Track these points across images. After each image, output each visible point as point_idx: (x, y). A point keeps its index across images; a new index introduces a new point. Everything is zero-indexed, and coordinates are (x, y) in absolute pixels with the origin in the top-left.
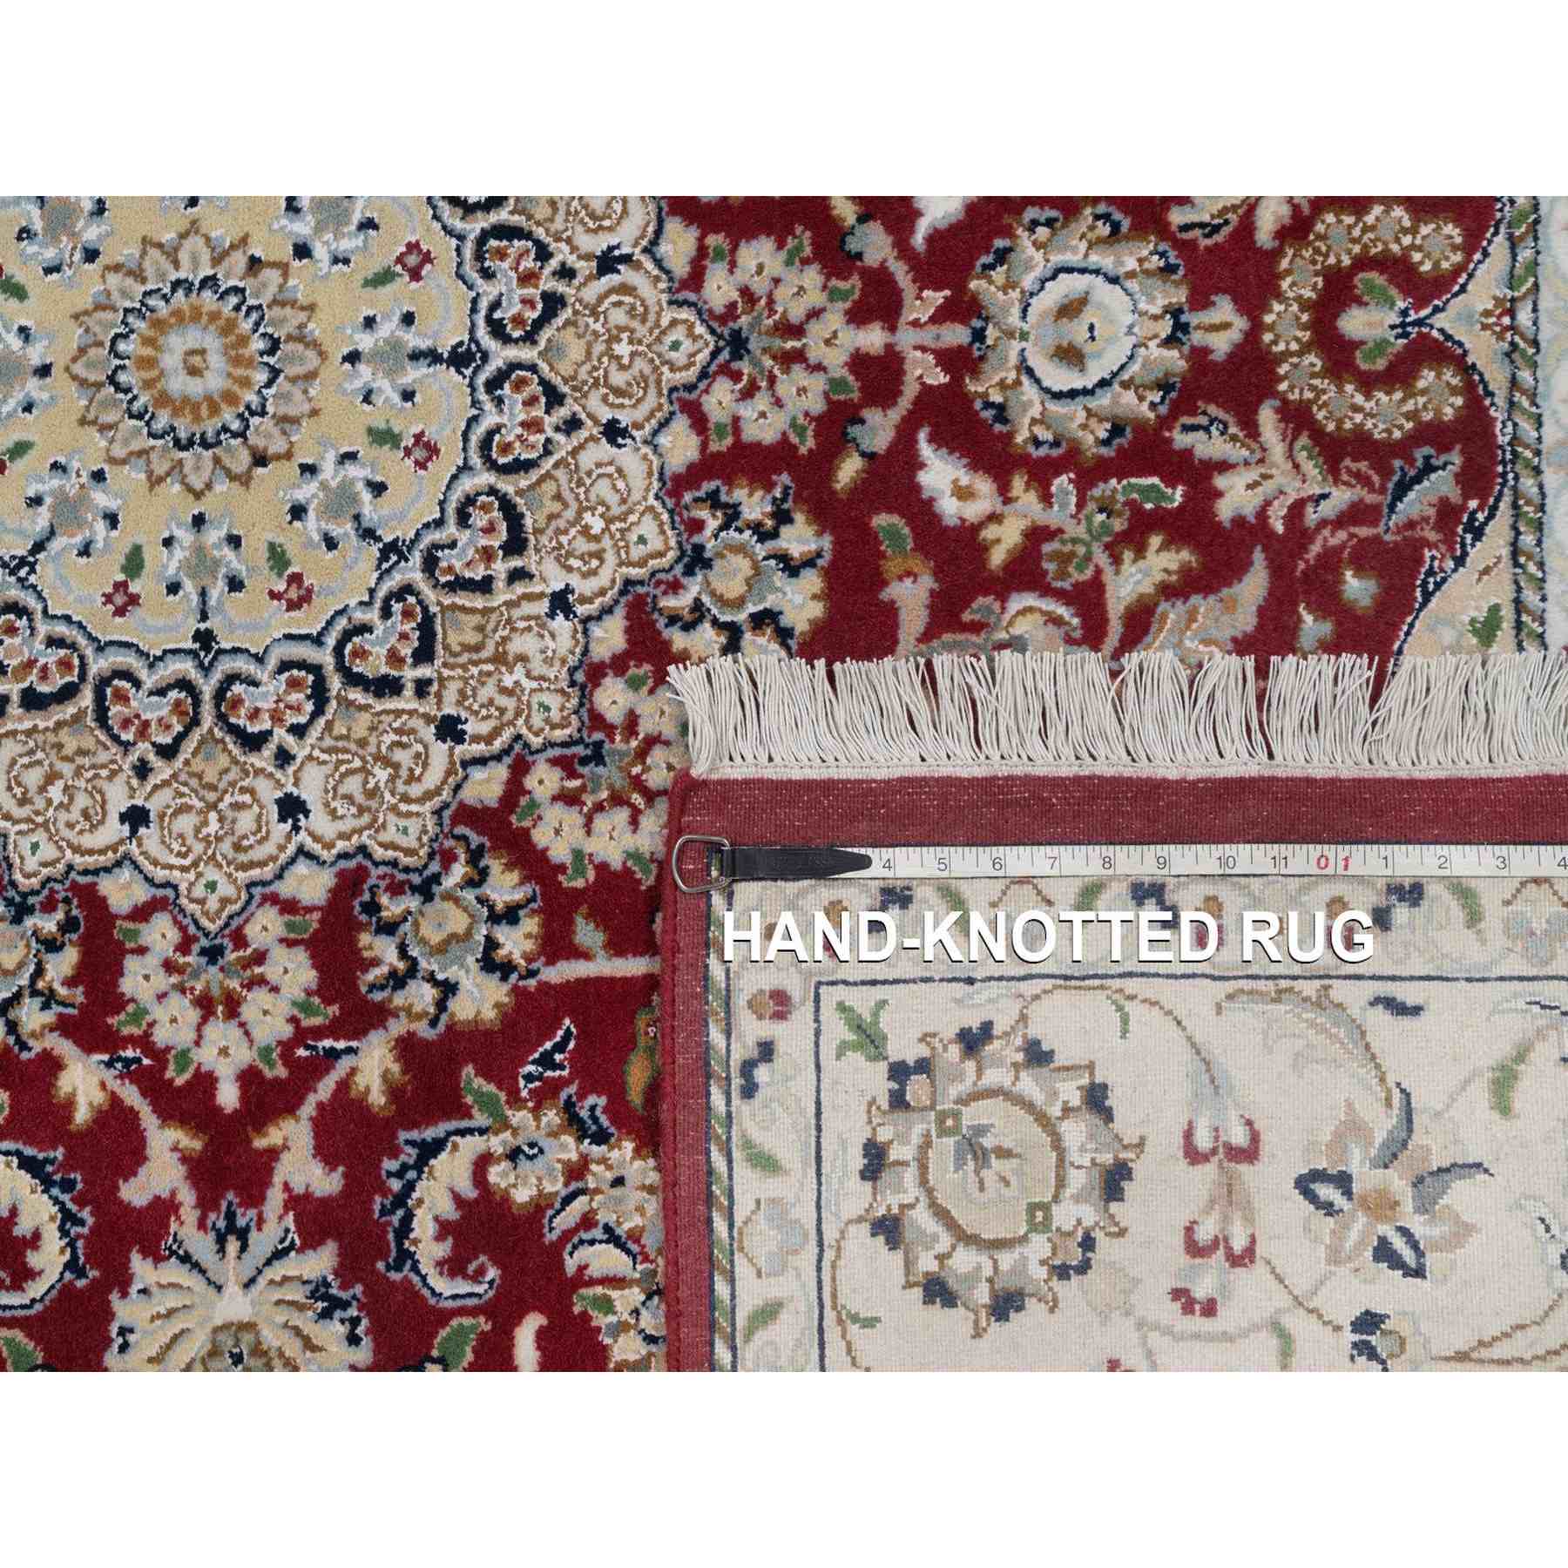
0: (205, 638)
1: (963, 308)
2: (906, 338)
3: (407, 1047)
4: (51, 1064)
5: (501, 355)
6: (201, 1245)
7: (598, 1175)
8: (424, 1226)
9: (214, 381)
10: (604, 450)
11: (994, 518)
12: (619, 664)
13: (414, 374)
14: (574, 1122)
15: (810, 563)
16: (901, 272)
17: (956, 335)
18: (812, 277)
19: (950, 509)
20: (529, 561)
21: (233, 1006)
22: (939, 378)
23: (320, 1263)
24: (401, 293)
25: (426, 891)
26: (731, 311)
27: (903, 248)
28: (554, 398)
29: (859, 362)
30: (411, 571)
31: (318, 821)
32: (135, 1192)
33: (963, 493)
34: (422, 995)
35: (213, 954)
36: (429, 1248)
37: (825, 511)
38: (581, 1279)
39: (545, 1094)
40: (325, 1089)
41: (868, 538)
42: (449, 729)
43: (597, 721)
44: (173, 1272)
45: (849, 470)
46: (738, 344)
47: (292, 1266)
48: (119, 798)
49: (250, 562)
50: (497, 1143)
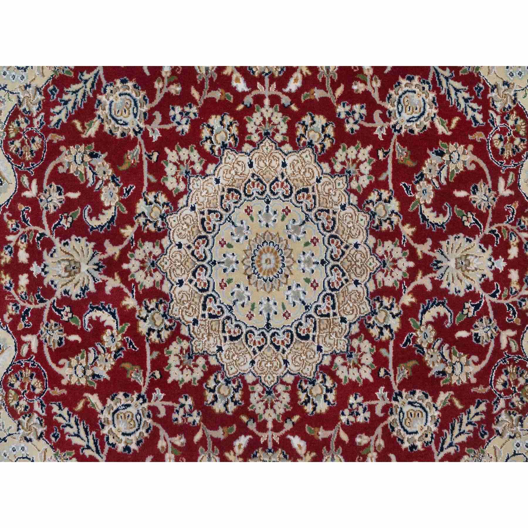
0: (214, 263)
1: (276, 447)
2: (270, 433)
3: (134, 310)
4: (132, 224)
5: (268, 335)
6: (96, 260)
7: (108, 356)
8: (98, 313)
9: (265, 266)
10: (249, 360)
11: (235, 454)
12: (207, 363)
13: (265, 314)
14: (119, 349)
15: (227, 410)
16: (283, 432)
17: (270, 445)
18: (282, 411)
19: (237, 443)
20: (228, 342)
21: (142, 268)
22: (262, 441)
23: (92, 288)
24: (281, 312)
25: (164, 315)
26: (276, 391)
27: (287, 433)
28: (260, 348)
29: (265, 422)
30: (227, 314)
31: (178, 289)
32: (107, 243)
33: (240, 446)
34: (144, 314)
35: (153, 264)
36: (95, 314)
37: (237, 413)
38: (88, 351)
39: (124, 343)
40: (126, 290)
41: (231, 424)
42: (195, 322)
43: (197, 357)
44: (91, 252)
45: (244, 419)
46: (269, 393)
47: (92, 281)
48: (184, 242)
49: (229, 275)
50: (115, 331)
